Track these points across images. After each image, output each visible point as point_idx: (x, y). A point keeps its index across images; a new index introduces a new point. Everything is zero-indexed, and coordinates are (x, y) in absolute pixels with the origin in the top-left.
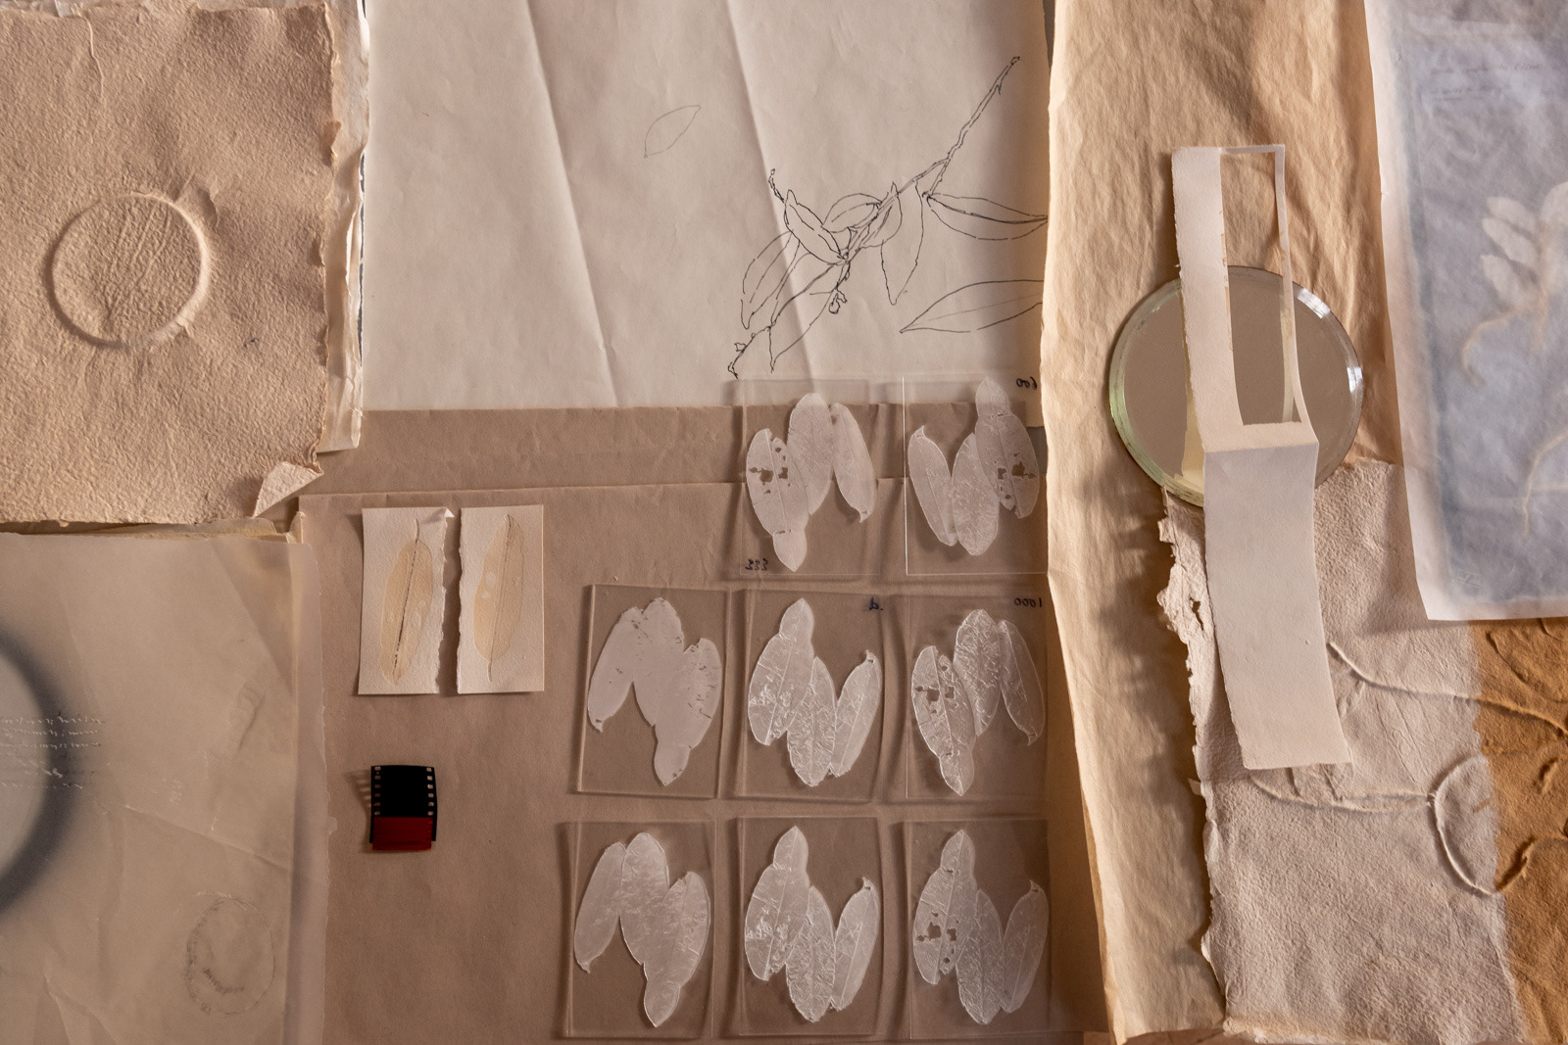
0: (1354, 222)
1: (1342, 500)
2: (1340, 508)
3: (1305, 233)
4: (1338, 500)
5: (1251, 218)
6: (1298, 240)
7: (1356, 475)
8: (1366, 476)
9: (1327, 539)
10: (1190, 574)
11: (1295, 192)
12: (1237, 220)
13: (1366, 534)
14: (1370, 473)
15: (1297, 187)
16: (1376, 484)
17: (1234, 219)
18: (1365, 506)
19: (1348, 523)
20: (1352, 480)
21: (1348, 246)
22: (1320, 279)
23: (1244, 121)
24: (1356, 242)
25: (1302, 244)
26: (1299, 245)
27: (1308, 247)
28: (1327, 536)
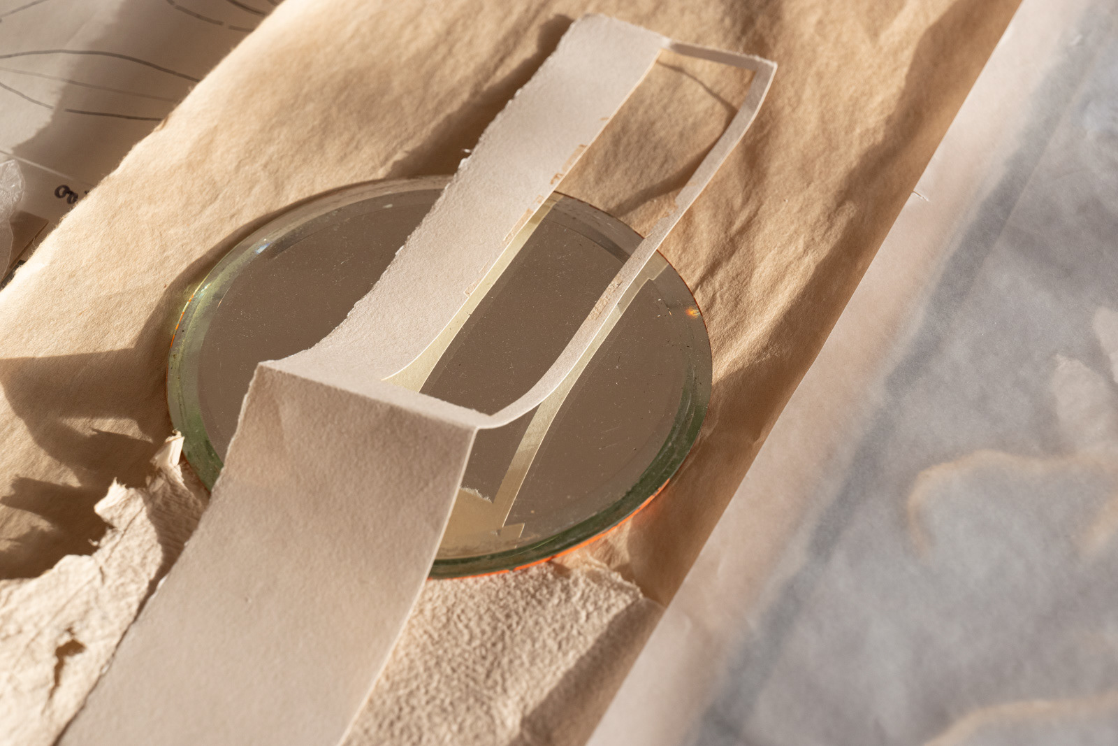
0: (841, 222)
1: (508, 616)
2: (495, 628)
3: (738, 202)
4: (501, 616)
5: (655, 148)
6: (717, 207)
7: (565, 589)
8: (584, 598)
9: (427, 669)
10: (105, 593)
11: (759, 141)
12: (629, 144)
13: (511, 693)
14: (596, 594)
15: (767, 136)
16: (595, 618)
17: (624, 141)
18: (544, 646)
19: (490, 658)
20: (551, 594)
21: (805, 252)
22: (720, 275)
23: (738, 27)
24: (824, 250)
25: (720, 217)
26: (715, 216)
27: (731, 223)
28: (432, 663)
